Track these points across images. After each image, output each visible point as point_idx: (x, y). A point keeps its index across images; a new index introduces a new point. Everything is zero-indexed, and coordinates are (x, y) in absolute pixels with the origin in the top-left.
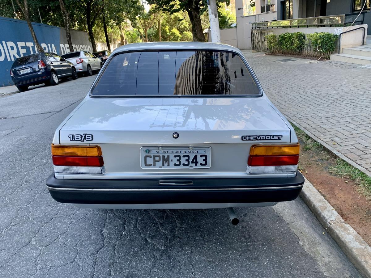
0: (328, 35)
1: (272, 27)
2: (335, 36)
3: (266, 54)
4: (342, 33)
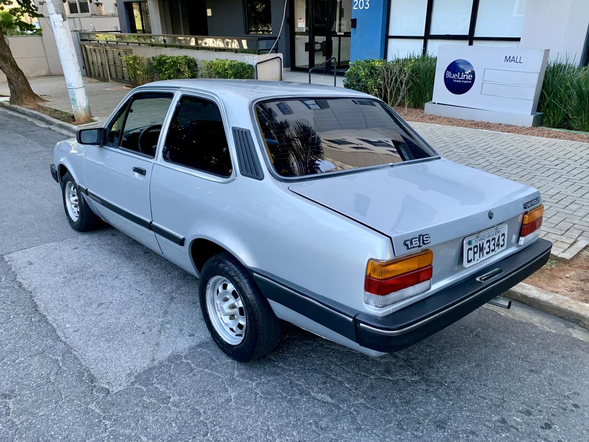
0: (242, 65)
1: (128, 43)
2: (250, 66)
3: (127, 86)
4: (258, 63)
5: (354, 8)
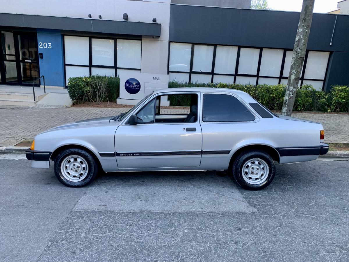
5: (40, 47)
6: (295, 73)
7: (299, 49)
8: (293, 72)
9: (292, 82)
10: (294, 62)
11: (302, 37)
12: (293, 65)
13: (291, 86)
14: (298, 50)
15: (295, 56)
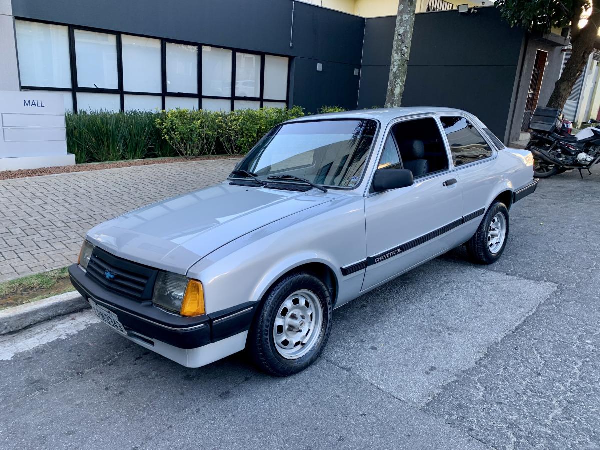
6: (401, 84)
7: (406, 47)
8: (398, 83)
9: (396, 99)
10: (399, 67)
11: (408, 29)
12: (397, 73)
13: (395, 105)
14: (404, 49)
15: (400, 58)
